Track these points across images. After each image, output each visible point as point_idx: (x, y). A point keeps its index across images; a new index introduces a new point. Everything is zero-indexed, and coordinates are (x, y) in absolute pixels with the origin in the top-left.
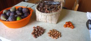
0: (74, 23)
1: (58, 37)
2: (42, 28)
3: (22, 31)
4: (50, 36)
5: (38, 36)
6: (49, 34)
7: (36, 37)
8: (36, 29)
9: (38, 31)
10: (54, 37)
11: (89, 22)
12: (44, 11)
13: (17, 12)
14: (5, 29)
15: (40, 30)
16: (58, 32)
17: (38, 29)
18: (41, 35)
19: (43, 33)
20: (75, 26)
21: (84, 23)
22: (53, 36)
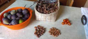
0: (70, 20)
1: (58, 35)
2: (42, 27)
3: (25, 32)
4: (51, 34)
5: (41, 35)
6: (50, 32)
7: (39, 37)
8: (37, 28)
9: (40, 30)
10: (55, 35)
11: (84, 18)
12: (43, 11)
13: (17, 14)
14: (9, 32)
15: (41, 29)
16: (58, 30)
17: (39, 28)
18: (43, 34)
19: (44, 32)
20: (72, 22)
21: (79, 18)
22: (53, 34)
